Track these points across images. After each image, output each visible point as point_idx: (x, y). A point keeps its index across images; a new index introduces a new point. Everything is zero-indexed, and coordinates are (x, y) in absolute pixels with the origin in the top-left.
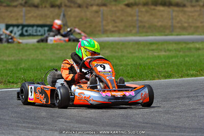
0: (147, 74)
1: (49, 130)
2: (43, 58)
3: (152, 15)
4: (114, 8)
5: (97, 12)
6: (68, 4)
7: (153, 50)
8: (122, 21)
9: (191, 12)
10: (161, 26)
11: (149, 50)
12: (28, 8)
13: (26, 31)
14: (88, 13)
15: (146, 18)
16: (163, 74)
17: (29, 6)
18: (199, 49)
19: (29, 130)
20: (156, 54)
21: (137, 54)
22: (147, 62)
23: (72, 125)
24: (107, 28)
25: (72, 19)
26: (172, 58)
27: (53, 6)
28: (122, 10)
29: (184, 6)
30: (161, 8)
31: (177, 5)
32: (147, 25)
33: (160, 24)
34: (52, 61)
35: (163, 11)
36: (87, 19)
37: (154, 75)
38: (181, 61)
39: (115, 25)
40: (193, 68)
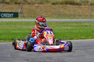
0: (61, 37)
2: (10, 28)
3: (64, 9)
4: (46, 5)
5: (37, 7)
6: (24, 3)
7: (65, 26)
8: (50, 11)
9: (84, 8)
10: (69, 14)
11: (63, 26)
12: (4, 4)
13: (3, 15)
14: (33, 7)
15: (62, 10)
16: (68, 38)
17: (5, 3)
18: (87, 26)
20: (66, 28)
22: (61, 32)
25: (25, 10)
26: (74, 30)
27: (16, 3)
28: (50, 6)
29: (81, 5)
30: (69, 6)
31: (77, 4)
32: (62, 14)
33: (68, 13)
34: (14, 30)
35: (70, 7)
36: (33, 10)
37: (64, 38)
38: (78, 31)
39: (47, 13)
40: (83, 35)
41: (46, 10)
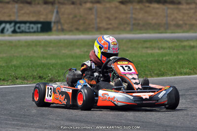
0: (140, 71)
1: (39, 128)
2: (35, 55)
3: (146, 12)
4: (108, 5)
5: (90, 9)
7: (147, 48)
8: (116, 18)
9: (186, 9)
10: (156, 24)
11: (143, 48)
12: (21, 5)
13: (19, 28)
14: (82, 10)
15: (140, 15)
16: (155, 72)
17: (22, 2)
18: (193, 47)
19: (18, 128)
21: (130, 52)
22: (140, 60)
23: (62, 122)
24: (101, 25)
25: (66, 16)
26: (165, 56)
27: (46, 3)
28: (116, 7)
29: (179, 3)
30: (156, 6)
31: (172, 2)
32: (141, 22)
33: (154, 21)
34: (44, 58)
35: (158, 8)
36: (81, 16)
37: (147, 73)
38: (174, 59)
39: (109, 22)
40: (186, 66)
41: (108, 15)
